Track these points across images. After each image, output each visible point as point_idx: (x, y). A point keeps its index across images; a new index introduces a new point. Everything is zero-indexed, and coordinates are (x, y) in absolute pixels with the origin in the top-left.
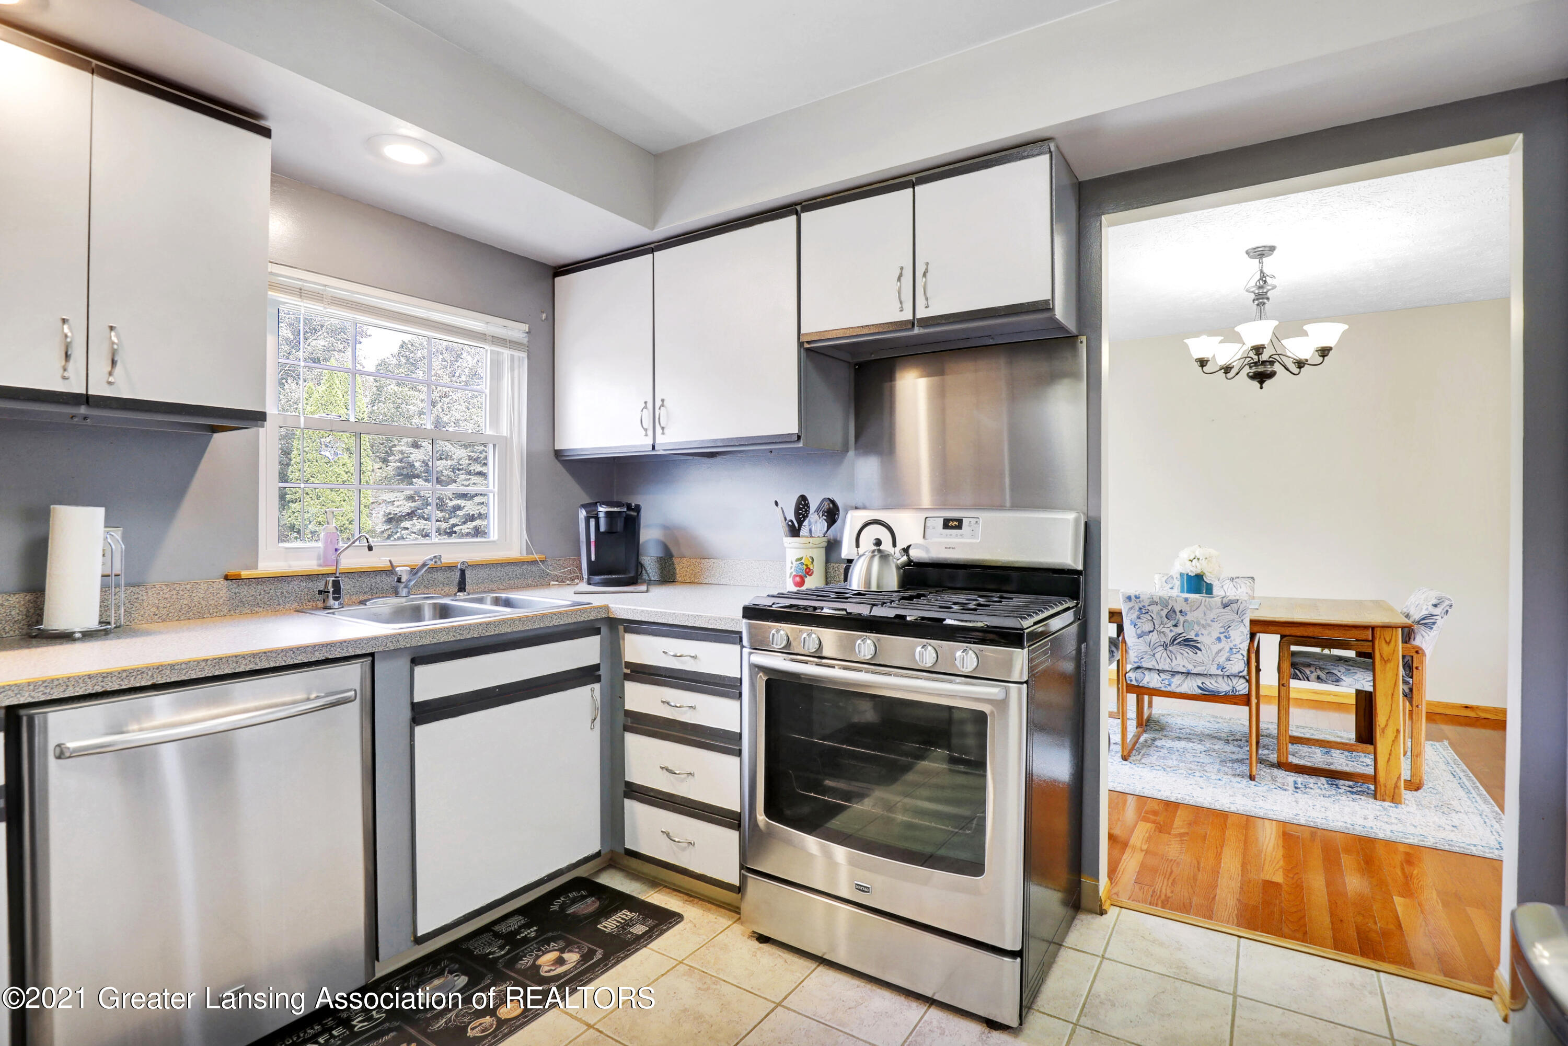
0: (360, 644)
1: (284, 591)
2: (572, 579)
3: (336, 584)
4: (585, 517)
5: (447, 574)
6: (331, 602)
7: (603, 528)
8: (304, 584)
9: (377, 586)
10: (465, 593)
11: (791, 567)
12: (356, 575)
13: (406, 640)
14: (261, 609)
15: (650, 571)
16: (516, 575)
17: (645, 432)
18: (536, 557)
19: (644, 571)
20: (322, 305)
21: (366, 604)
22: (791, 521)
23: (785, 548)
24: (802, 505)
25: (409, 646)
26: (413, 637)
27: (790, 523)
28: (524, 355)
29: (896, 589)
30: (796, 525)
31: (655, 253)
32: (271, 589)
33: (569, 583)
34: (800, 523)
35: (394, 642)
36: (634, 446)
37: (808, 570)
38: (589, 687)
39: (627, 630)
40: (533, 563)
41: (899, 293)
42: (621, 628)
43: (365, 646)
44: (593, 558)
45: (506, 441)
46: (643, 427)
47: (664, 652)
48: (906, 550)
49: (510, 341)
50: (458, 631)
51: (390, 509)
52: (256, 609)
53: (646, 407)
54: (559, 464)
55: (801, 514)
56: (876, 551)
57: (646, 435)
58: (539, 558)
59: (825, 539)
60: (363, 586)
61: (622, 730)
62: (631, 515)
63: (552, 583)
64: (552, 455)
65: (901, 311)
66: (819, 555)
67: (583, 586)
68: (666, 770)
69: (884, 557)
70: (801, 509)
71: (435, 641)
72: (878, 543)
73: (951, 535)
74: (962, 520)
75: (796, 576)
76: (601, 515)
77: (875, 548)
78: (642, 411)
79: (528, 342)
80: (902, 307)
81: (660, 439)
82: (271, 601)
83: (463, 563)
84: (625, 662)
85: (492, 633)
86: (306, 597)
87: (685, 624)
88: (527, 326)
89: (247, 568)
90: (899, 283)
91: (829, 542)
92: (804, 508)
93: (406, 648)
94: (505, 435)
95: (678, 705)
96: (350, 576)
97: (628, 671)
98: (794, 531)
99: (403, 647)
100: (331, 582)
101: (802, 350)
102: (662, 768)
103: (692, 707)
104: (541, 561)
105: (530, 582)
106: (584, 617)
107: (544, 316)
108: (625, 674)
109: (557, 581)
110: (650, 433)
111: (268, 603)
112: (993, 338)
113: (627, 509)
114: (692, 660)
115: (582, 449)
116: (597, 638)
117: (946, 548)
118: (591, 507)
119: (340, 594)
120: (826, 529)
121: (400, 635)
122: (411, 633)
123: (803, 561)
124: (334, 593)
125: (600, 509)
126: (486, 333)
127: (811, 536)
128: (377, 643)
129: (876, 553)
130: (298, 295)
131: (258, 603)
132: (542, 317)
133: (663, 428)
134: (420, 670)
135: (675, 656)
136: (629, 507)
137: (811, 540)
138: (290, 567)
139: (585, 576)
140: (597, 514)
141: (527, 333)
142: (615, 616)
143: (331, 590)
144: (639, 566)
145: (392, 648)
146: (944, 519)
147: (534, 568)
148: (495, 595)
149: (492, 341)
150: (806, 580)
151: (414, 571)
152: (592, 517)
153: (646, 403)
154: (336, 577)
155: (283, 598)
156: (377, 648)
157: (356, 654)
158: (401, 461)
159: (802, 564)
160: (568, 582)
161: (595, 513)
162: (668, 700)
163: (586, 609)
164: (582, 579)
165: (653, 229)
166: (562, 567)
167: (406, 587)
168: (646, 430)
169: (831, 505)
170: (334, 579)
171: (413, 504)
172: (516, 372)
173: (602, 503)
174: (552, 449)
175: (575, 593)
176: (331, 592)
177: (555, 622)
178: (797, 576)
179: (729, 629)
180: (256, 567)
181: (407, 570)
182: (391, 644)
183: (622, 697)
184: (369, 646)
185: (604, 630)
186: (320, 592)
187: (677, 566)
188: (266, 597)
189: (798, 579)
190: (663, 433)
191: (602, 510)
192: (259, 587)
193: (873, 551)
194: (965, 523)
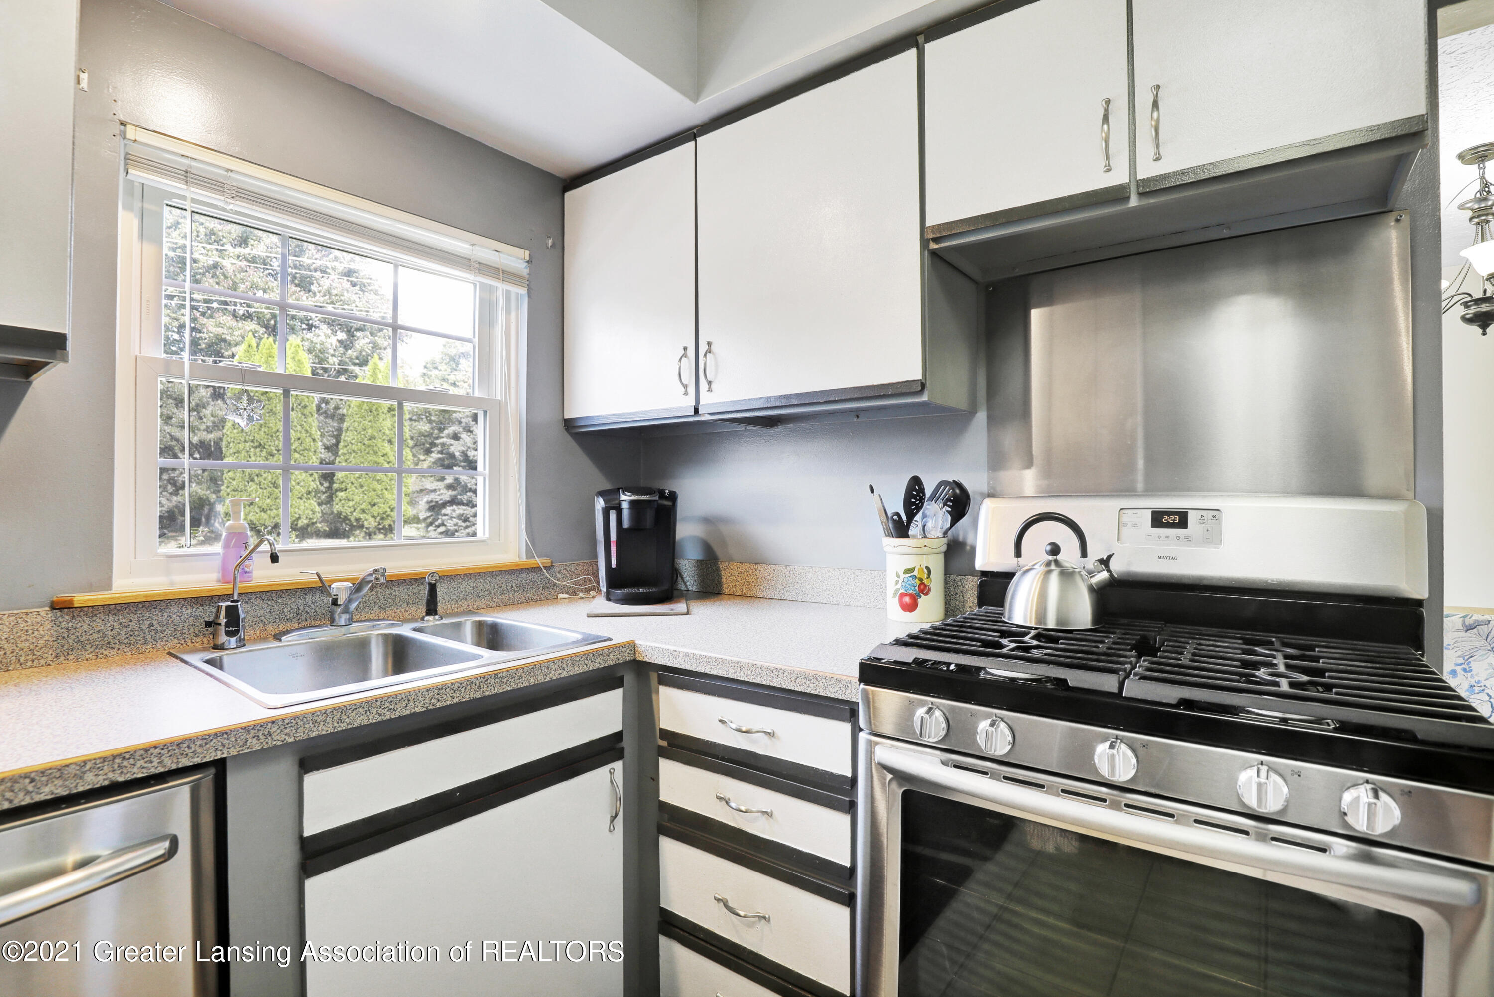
0: (189, 747)
1: (155, 623)
2: (588, 590)
3: (232, 613)
4: (603, 509)
5: (415, 588)
6: (223, 638)
7: (626, 524)
8: (189, 611)
9: (307, 609)
10: (437, 617)
11: (897, 582)
12: (274, 595)
13: (287, 731)
14: (113, 652)
15: (688, 578)
16: (512, 587)
17: (684, 390)
18: (539, 562)
19: (679, 578)
20: (222, 198)
21: (280, 640)
22: (898, 514)
23: (885, 553)
24: (916, 490)
25: (291, 740)
26: (301, 723)
27: (895, 517)
28: (523, 291)
29: (1089, 627)
30: (904, 518)
31: (698, 139)
32: (131, 621)
33: (584, 596)
34: (911, 516)
35: (261, 737)
36: (670, 410)
37: (922, 587)
38: (604, 771)
39: (662, 681)
40: (536, 569)
41: (1107, 142)
42: (654, 677)
43: (199, 751)
44: (614, 565)
45: (501, 406)
46: (681, 382)
47: (720, 721)
48: (1105, 562)
49: (504, 272)
50: (388, 704)
51: (433, 497)
52: (105, 653)
53: (685, 355)
54: (569, 438)
55: (914, 504)
56: (1053, 563)
57: (686, 394)
58: (542, 563)
59: (945, 540)
60: (285, 610)
61: (655, 830)
62: (665, 506)
63: (561, 596)
64: (561, 426)
65: (1109, 170)
66: (937, 564)
67: (601, 604)
68: (724, 904)
69: (1067, 575)
70: (914, 497)
71: (343, 726)
72: (1055, 550)
73: (1167, 537)
74: (1187, 512)
75: (902, 595)
76: (625, 505)
77: (1050, 558)
78: (680, 360)
79: (529, 274)
80: (1109, 165)
81: (706, 399)
82: (132, 638)
83: (432, 574)
84: (661, 729)
85: (448, 703)
86: (192, 630)
87: (755, 681)
88: (527, 253)
89: (90, 588)
90: (1105, 127)
91: (949, 545)
92: (918, 495)
93: (286, 745)
94: (500, 399)
95: (743, 808)
96: (264, 596)
97: (664, 743)
98: (901, 529)
99: (279, 743)
100: (223, 609)
101: (926, 253)
102: (718, 900)
103: (766, 813)
104: (545, 567)
105: (530, 595)
106: (598, 664)
107: (550, 242)
108: (660, 747)
109: (567, 593)
110: (692, 390)
111: (126, 641)
112: (1229, 228)
113: (660, 497)
114: (766, 737)
115: (598, 417)
116: (618, 694)
117: (1160, 557)
118: (610, 495)
119: (238, 627)
120: (949, 525)
121: (273, 722)
122: (296, 717)
123: (915, 573)
124: (227, 625)
125: (623, 497)
126: (472, 258)
127: (925, 537)
128: (225, 741)
129: (1053, 567)
130: (182, 180)
131: (109, 643)
132: (547, 244)
133: (710, 383)
134: (313, 781)
135: (739, 730)
136: (661, 493)
137: (926, 542)
138: (172, 584)
139: (604, 589)
140: (619, 504)
141: (528, 262)
142: (646, 660)
143: (223, 620)
144: (675, 573)
145: (258, 747)
146: (1152, 512)
147: (535, 577)
148: (477, 618)
149: (479, 270)
150: (920, 600)
151: (358, 586)
152: (613, 509)
153: (685, 349)
154: (232, 601)
155: (153, 634)
156: (225, 751)
157: (180, 766)
158: (441, 452)
159: (915, 577)
160: (581, 594)
161: (617, 502)
162: (727, 795)
163: (602, 650)
164: (599, 591)
165: (696, 102)
166: (573, 574)
167: (346, 610)
168: (685, 387)
169: (958, 491)
170: (229, 603)
171: (454, 493)
172: (513, 314)
173: (626, 490)
174: (561, 417)
175: (589, 616)
176: (223, 624)
177: (554, 675)
178: (906, 595)
179: (832, 696)
180: (108, 586)
181: (346, 588)
182: (255, 741)
183: (655, 779)
184: (207, 750)
185: (629, 679)
186: (209, 624)
187: (723, 573)
188: (123, 633)
189: (907, 599)
190: (710, 390)
191: (626, 498)
192: (111, 618)
193: (1048, 564)
194: (1192, 518)
